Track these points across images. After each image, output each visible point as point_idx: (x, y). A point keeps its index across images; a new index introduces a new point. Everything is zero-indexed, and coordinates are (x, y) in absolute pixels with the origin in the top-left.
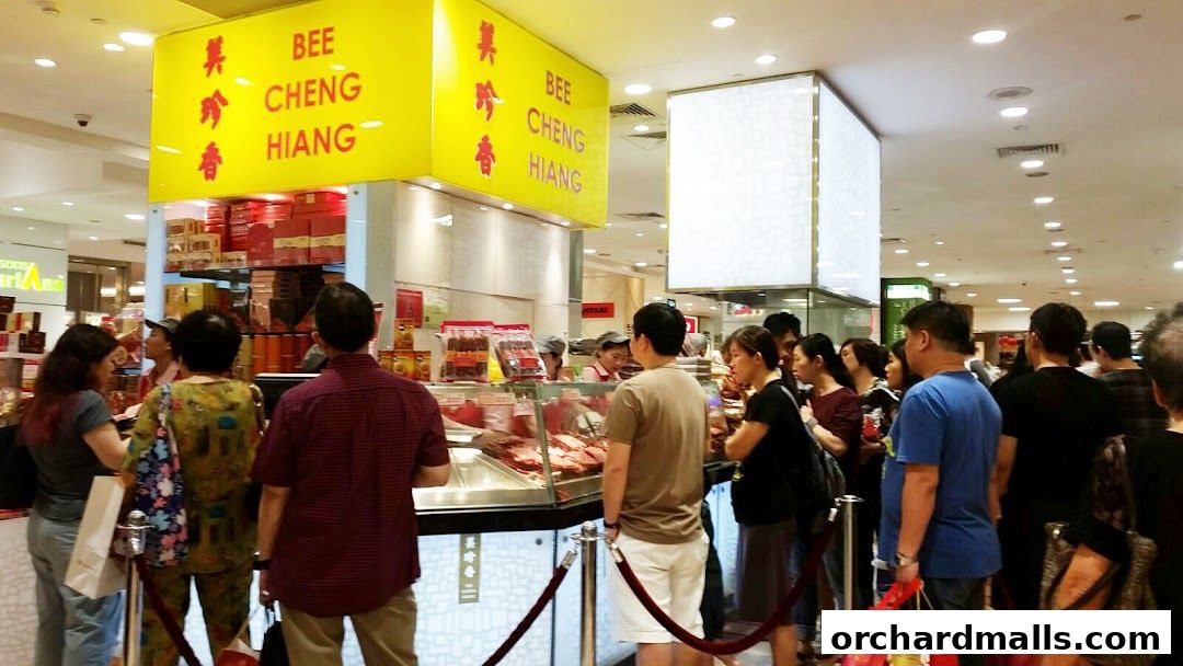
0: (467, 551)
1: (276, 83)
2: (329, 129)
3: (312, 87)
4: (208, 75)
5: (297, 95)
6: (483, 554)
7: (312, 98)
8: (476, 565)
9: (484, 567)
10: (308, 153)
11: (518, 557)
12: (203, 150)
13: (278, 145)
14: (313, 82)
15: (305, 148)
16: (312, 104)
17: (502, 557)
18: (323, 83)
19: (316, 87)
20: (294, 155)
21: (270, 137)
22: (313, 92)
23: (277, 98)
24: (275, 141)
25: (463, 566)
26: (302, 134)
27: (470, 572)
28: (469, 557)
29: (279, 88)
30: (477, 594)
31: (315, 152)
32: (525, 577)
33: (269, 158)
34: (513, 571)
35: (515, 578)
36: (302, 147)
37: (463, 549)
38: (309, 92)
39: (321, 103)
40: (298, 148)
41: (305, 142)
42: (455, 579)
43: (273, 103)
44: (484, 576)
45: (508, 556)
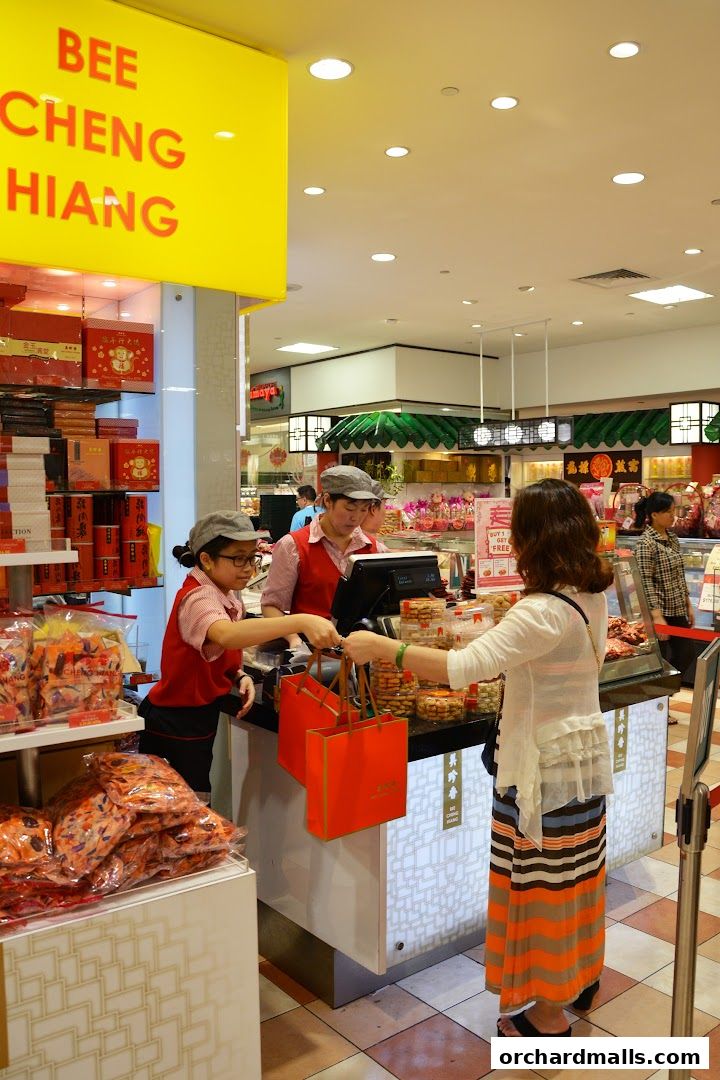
3: (96, 123)
5: (70, 124)
7: (96, 139)
10: (93, 220)
14: (101, 117)
15: (88, 210)
16: (101, 149)
18: (118, 125)
20: (66, 216)
22: (101, 131)
26: (79, 188)
39: (116, 152)
41: (86, 199)
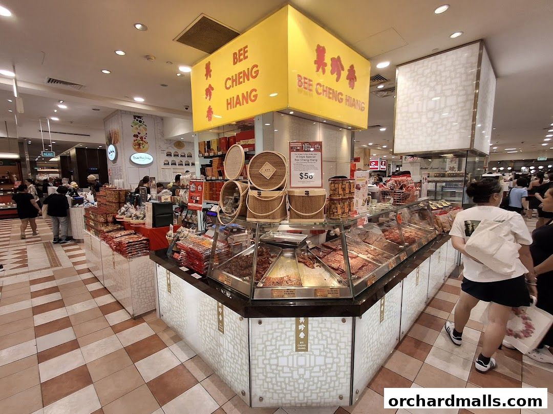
0: (301, 324)
1: (228, 77)
2: (247, 92)
4: (207, 79)
6: (310, 326)
8: (306, 331)
9: (310, 333)
11: (331, 328)
12: (207, 110)
13: (230, 103)
17: (321, 328)
19: (242, 75)
21: (227, 100)
23: (229, 83)
24: (229, 102)
25: (298, 332)
27: (302, 335)
28: (302, 327)
29: (229, 79)
30: (307, 347)
31: (243, 104)
32: (335, 339)
33: (228, 109)
34: (328, 336)
35: (329, 340)
36: (238, 103)
37: (298, 324)
38: (240, 78)
40: (237, 103)
42: (293, 338)
43: (228, 86)
44: (310, 338)
45: (325, 327)
